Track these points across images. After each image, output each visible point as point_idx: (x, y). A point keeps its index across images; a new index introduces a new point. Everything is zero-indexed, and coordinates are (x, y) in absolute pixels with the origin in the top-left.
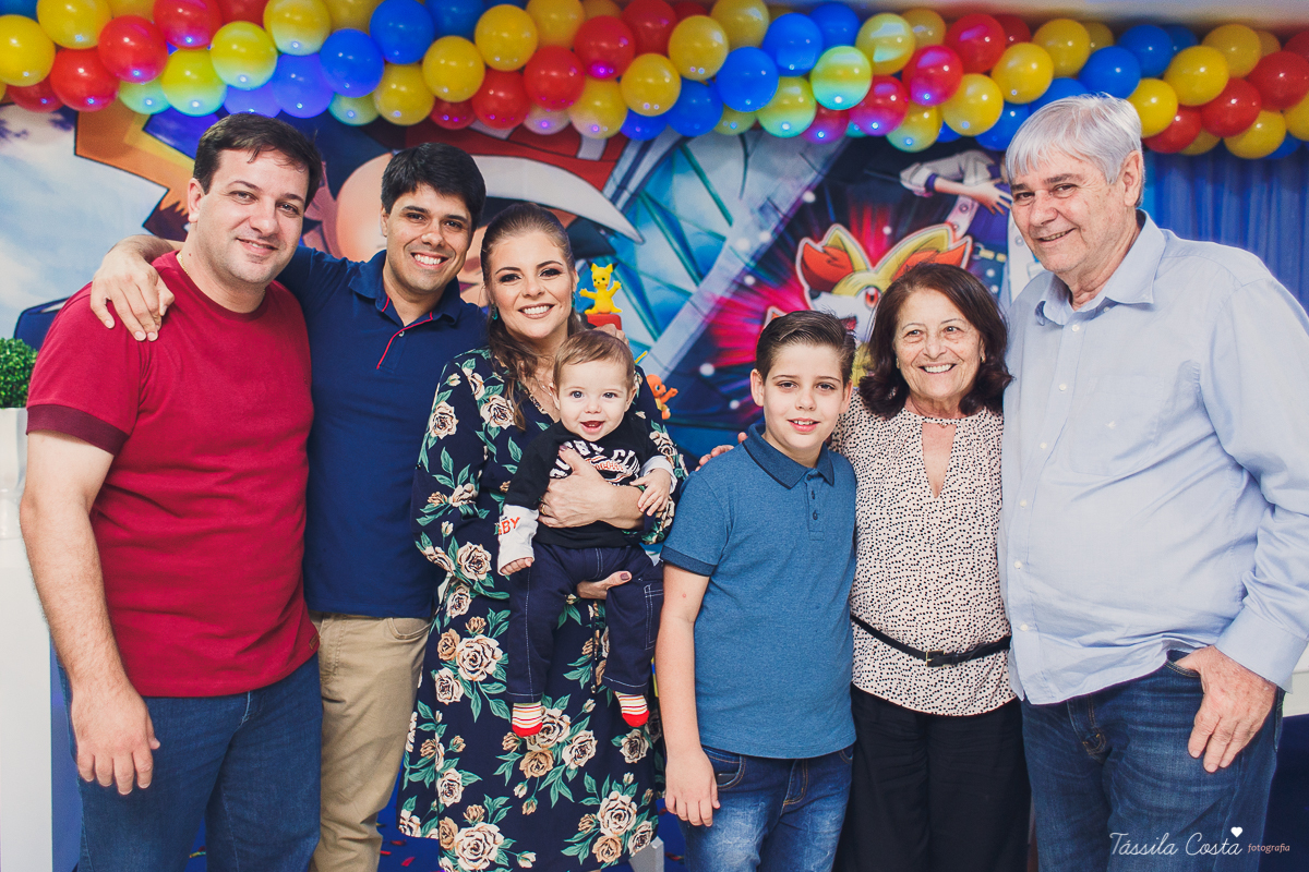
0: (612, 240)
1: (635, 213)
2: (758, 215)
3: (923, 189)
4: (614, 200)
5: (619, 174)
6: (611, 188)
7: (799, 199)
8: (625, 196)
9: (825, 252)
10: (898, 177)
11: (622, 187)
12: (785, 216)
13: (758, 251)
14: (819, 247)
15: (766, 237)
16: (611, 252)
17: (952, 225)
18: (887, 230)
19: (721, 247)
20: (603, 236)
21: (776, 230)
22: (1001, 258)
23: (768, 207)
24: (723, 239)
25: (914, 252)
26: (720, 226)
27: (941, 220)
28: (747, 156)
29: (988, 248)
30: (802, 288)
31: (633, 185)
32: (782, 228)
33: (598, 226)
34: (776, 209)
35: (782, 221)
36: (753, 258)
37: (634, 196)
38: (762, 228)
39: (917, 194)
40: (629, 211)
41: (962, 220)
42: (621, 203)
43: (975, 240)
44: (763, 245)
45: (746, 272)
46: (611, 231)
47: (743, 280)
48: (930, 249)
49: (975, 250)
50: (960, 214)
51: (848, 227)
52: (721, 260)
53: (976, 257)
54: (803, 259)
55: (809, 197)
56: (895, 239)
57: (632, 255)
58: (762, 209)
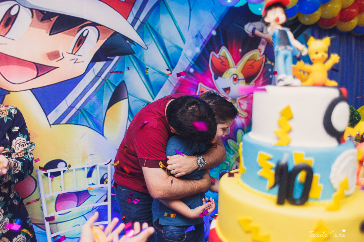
0: (132, 46)
1: (143, 33)
2: (195, 39)
3: (251, 34)
4: (133, 24)
5: (134, 11)
6: (131, 18)
7: (210, 33)
8: (138, 23)
9: (220, 58)
10: (244, 27)
11: (136, 18)
12: (205, 40)
13: (195, 57)
14: (217, 56)
15: (198, 50)
16: (132, 53)
17: (260, 50)
18: (240, 50)
19: (181, 54)
20: (128, 44)
21: (202, 47)
22: (273, 64)
23: (198, 36)
24: (181, 50)
25: (248, 60)
26: (180, 43)
27: (256, 48)
28: (191, 10)
29: (270, 60)
30: (211, 74)
31: (142, 17)
32: (204, 46)
33: (126, 38)
34: (202, 37)
35: (204, 43)
36: (193, 60)
37: (143, 23)
38: (196, 46)
39: (250, 35)
40: (140, 31)
41: (262, 48)
42: (136, 27)
43: (266, 57)
44: (197, 54)
45: (190, 66)
46: (132, 42)
47: (189, 70)
48: (253, 59)
49: (266, 61)
50: (262, 45)
51: (227, 47)
52: (180, 60)
53: (266, 64)
54: (212, 61)
55: (214, 33)
56: (243, 54)
57: (142, 55)
58: (196, 36)
